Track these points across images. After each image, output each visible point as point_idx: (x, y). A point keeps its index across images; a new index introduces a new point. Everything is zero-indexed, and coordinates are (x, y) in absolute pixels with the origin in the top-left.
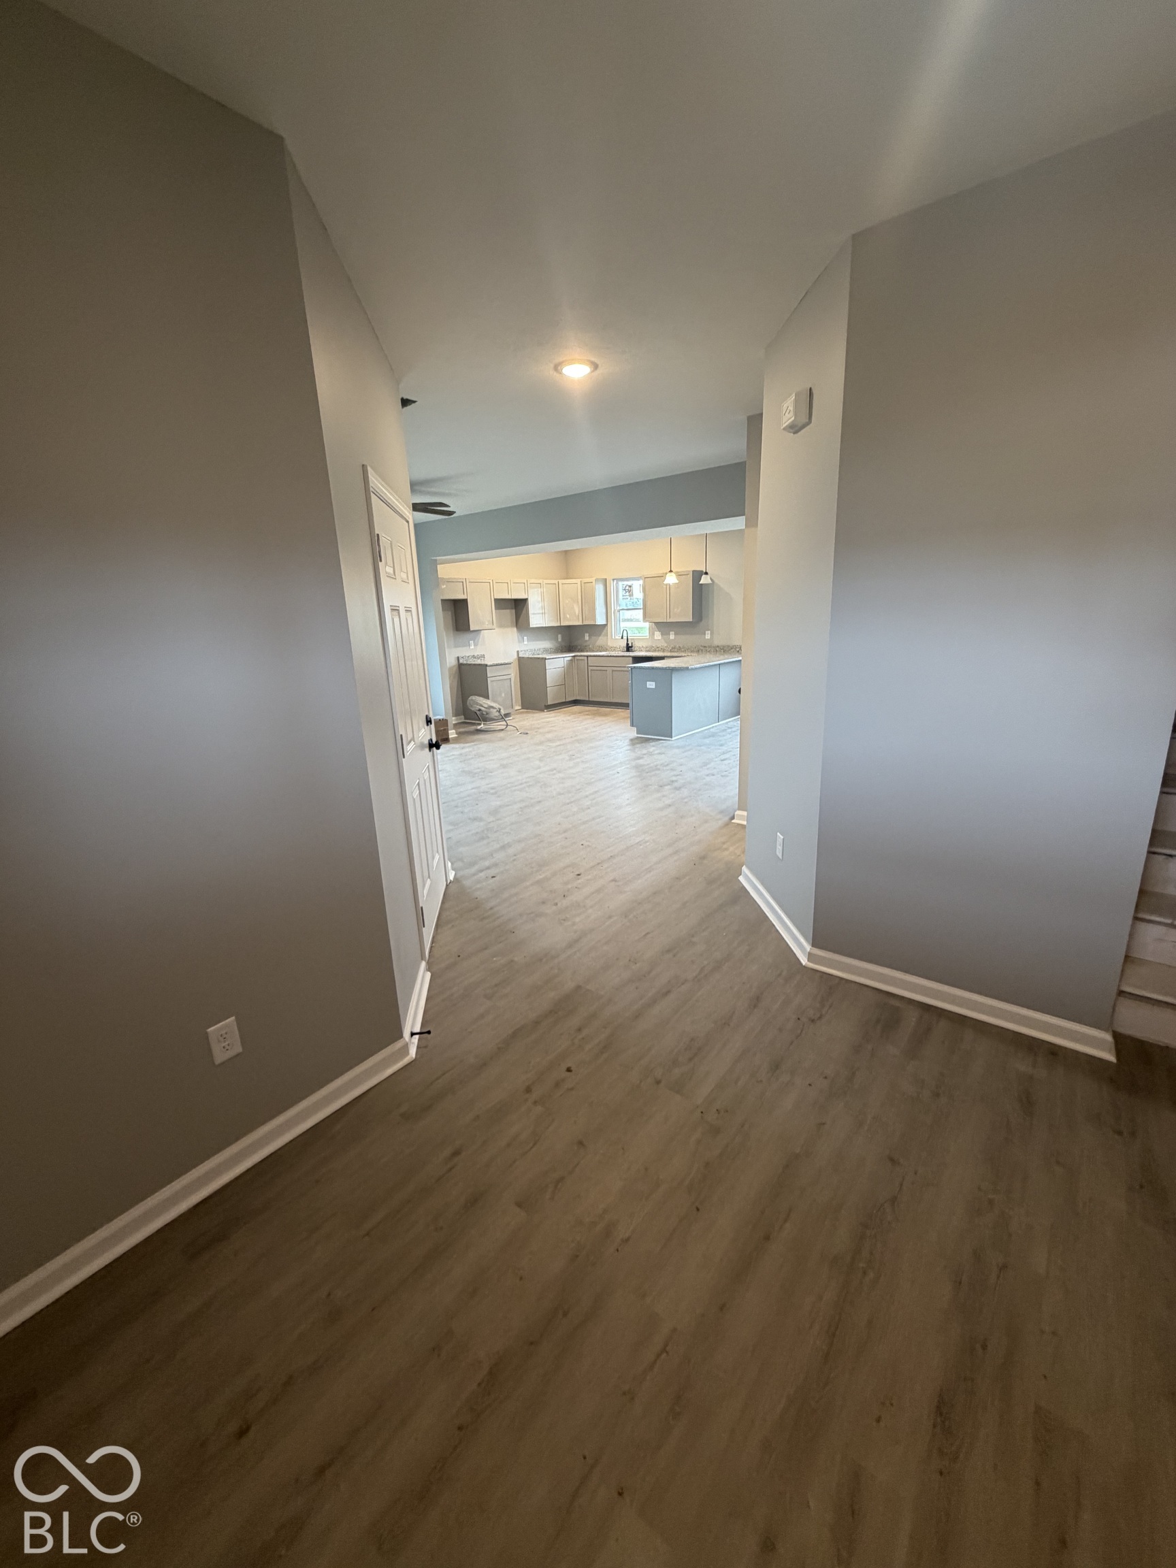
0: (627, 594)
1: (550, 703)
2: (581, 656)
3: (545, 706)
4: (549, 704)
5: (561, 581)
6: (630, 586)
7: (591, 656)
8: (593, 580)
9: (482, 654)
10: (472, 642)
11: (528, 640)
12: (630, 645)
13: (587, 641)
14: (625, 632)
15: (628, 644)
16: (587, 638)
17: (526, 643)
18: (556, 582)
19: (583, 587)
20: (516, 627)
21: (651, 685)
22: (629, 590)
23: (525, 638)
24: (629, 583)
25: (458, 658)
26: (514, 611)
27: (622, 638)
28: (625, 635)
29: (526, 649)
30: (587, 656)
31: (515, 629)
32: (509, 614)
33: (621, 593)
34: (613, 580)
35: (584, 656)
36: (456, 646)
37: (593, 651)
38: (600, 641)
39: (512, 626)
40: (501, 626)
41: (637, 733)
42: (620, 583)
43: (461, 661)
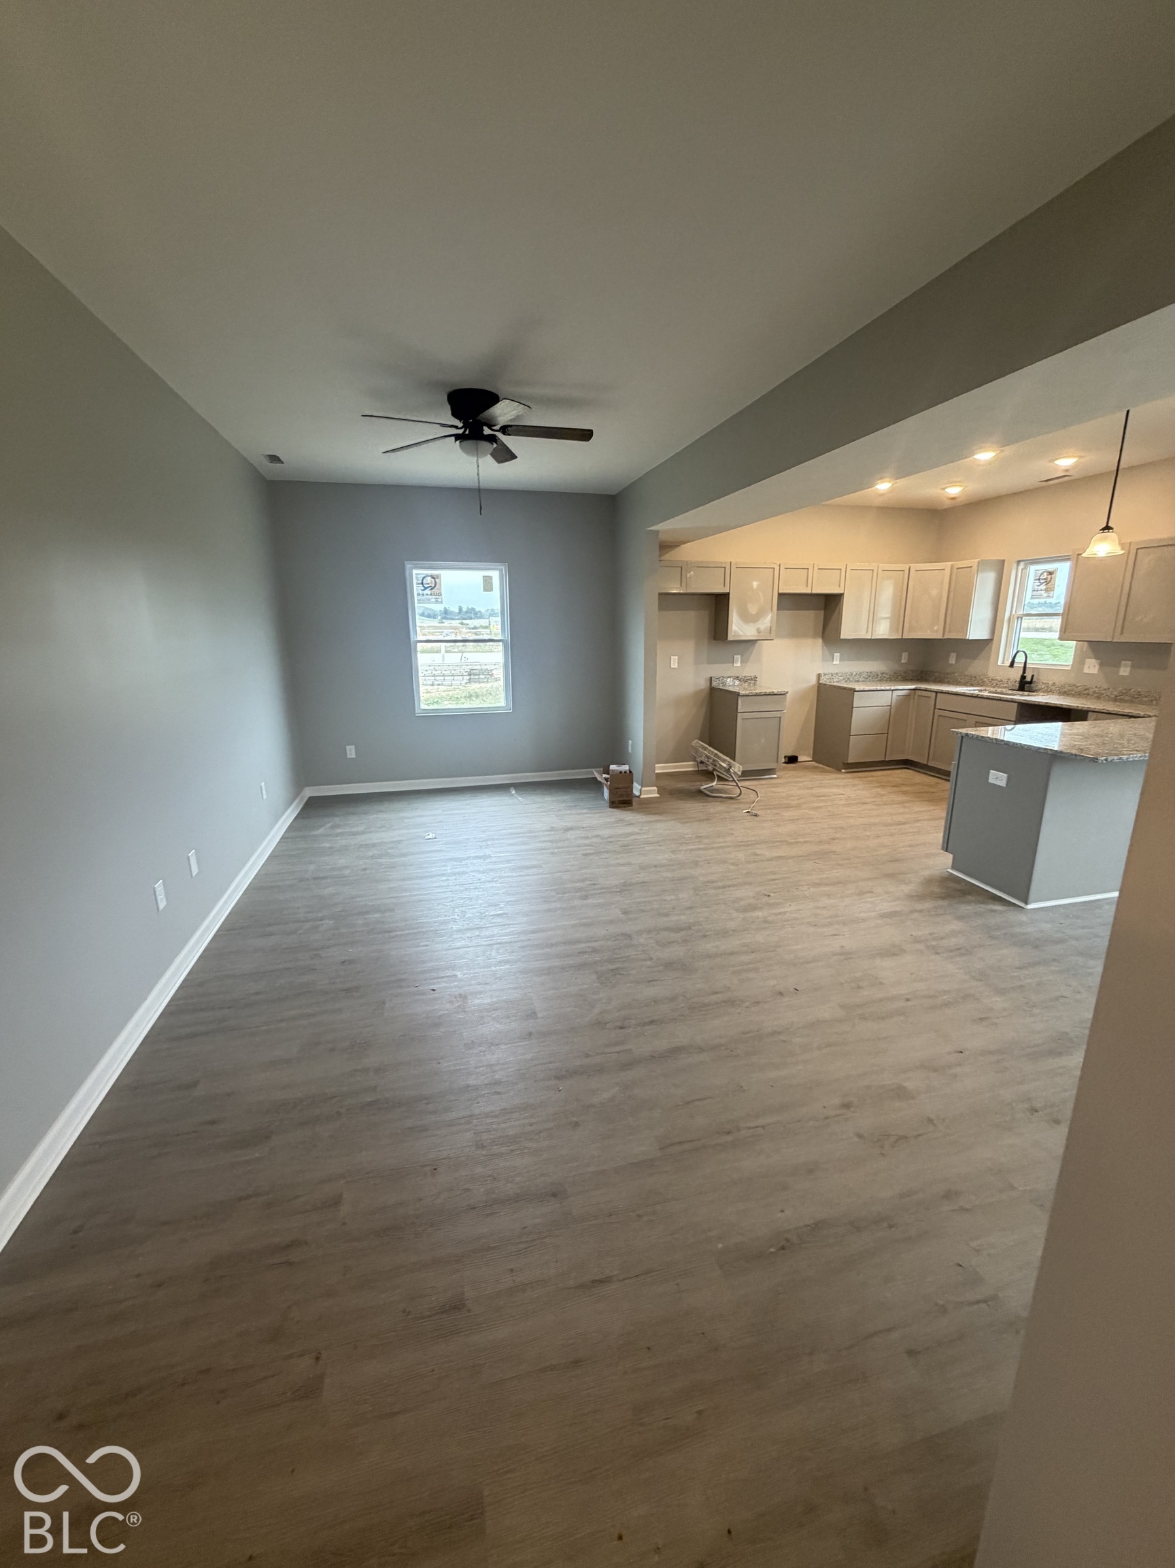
0: (1043, 587)
1: (850, 760)
2: (926, 690)
3: (844, 763)
4: (849, 762)
5: (914, 567)
6: (1051, 573)
7: (942, 692)
8: (974, 562)
9: (753, 675)
10: (738, 657)
11: (841, 660)
12: (1028, 679)
13: (952, 665)
14: (1021, 655)
15: (1023, 677)
16: (952, 660)
17: (836, 662)
18: (906, 567)
19: (954, 576)
20: (823, 637)
21: (998, 778)
22: (1048, 580)
23: (837, 655)
24: (1050, 567)
25: (711, 678)
26: (821, 613)
27: (1012, 665)
28: (1020, 659)
29: (834, 672)
30: (937, 692)
31: (820, 641)
32: (811, 617)
33: (1031, 583)
34: (1019, 562)
35: (931, 691)
36: (710, 662)
37: (958, 684)
38: (975, 667)
39: (815, 636)
40: (795, 634)
41: (953, 867)
42: (1033, 568)
43: (714, 684)
